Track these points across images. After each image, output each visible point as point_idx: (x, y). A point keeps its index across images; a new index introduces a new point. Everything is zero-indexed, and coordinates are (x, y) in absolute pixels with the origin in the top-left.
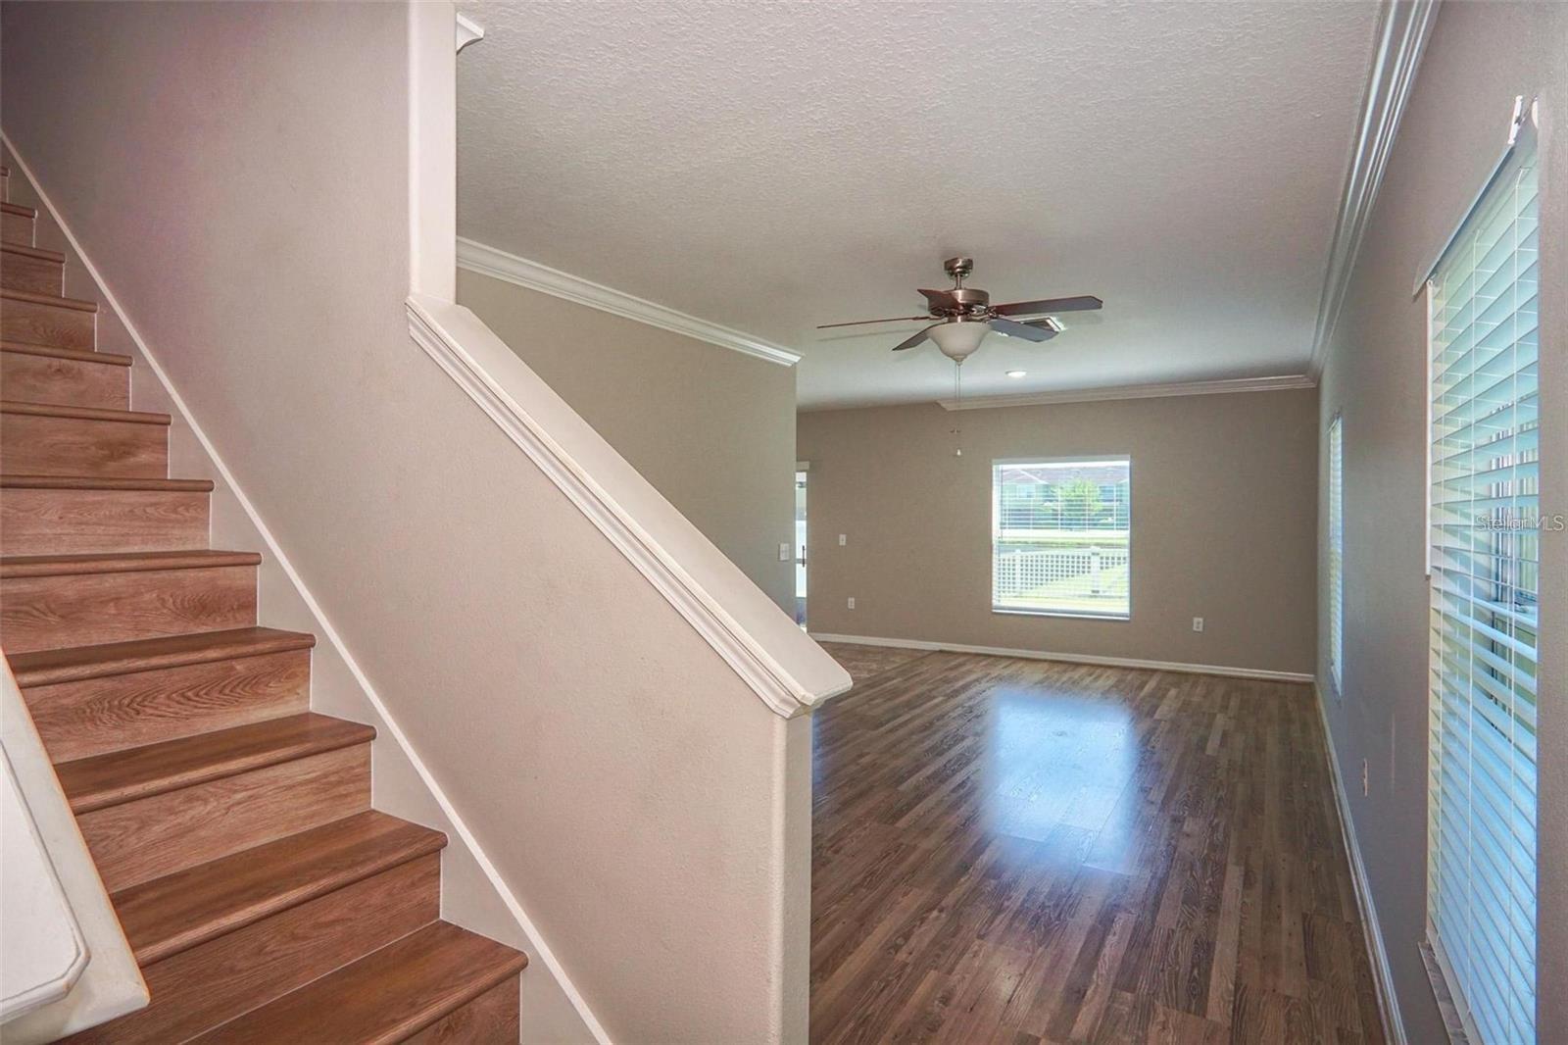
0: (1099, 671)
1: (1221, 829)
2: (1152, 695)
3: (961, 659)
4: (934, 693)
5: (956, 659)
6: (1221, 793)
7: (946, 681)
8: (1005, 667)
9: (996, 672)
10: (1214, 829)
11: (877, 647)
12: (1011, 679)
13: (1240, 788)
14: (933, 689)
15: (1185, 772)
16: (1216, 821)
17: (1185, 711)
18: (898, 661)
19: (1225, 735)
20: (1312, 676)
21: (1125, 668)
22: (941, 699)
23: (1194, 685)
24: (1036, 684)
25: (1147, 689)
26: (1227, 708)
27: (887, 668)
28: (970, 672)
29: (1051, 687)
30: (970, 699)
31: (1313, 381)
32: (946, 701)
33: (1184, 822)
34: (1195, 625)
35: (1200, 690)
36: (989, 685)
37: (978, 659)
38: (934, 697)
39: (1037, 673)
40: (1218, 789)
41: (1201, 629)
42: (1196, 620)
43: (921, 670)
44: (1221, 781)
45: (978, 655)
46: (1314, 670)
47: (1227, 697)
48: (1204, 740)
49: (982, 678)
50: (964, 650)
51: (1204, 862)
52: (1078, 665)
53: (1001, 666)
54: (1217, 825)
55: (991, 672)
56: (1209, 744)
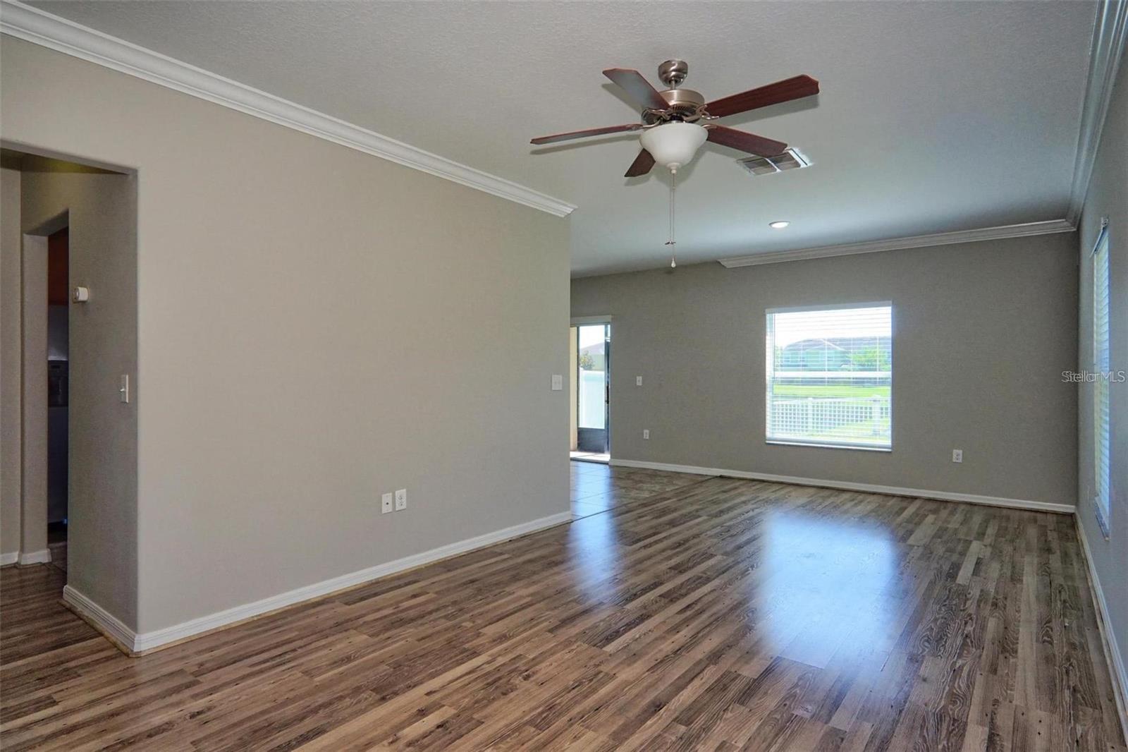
0: (861, 497)
1: (965, 674)
2: (909, 521)
3: (738, 484)
4: (699, 513)
5: (733, 483)
6: (969, 629)
7: (714, 502)
8: (773, 492)
9: (764, 495)
10: (956, 672)
11: (667, 472)
12: (776, 502)
13: (992, 624)
14: (702, 509)
15: (932, 602)
16: (960, 662)
17: (940, 537)
18: (680, 483)
19: (979, 563)
20: (1073, 507)
21: (886, 495)
22: (705, 518)
23: (952, 513)
24: (799, 507)
25: (906, 514)
26: (984, 534)
27: (667, 490)
28: (741, 494)
29: (813, 509)
30: (731, 519)
31: (1074, 226)
32: (709, 520)
33: (922, 662)
34: (955, 456)
35: (958, 517)
36: (754, 506)
37: (754, 483)
38: (699, 516)
39: (801, 498)
40: (966, 623)
41: (960, 461)
42: (955, 451)
43: (696, 492)
44: (970, 615)
45: (754, 480)
46: (1076, 503)
47: (986, 523)
48: (956, 568)
49: (749, 501)
50: (741, 476)
51: (940, 718)
52: (844, 491)
53: (771, 490)
54: (961, 668)
55: (760, 495)
56: (961, 573)
